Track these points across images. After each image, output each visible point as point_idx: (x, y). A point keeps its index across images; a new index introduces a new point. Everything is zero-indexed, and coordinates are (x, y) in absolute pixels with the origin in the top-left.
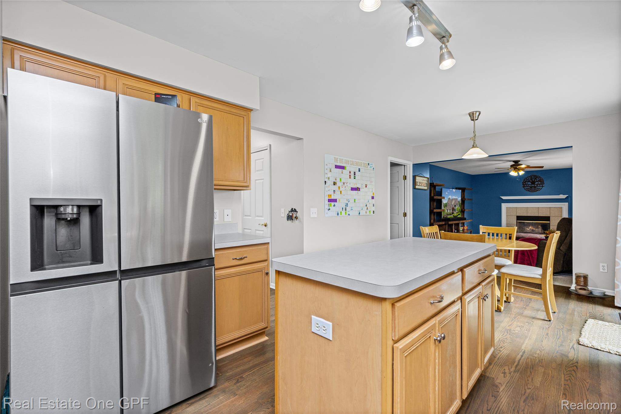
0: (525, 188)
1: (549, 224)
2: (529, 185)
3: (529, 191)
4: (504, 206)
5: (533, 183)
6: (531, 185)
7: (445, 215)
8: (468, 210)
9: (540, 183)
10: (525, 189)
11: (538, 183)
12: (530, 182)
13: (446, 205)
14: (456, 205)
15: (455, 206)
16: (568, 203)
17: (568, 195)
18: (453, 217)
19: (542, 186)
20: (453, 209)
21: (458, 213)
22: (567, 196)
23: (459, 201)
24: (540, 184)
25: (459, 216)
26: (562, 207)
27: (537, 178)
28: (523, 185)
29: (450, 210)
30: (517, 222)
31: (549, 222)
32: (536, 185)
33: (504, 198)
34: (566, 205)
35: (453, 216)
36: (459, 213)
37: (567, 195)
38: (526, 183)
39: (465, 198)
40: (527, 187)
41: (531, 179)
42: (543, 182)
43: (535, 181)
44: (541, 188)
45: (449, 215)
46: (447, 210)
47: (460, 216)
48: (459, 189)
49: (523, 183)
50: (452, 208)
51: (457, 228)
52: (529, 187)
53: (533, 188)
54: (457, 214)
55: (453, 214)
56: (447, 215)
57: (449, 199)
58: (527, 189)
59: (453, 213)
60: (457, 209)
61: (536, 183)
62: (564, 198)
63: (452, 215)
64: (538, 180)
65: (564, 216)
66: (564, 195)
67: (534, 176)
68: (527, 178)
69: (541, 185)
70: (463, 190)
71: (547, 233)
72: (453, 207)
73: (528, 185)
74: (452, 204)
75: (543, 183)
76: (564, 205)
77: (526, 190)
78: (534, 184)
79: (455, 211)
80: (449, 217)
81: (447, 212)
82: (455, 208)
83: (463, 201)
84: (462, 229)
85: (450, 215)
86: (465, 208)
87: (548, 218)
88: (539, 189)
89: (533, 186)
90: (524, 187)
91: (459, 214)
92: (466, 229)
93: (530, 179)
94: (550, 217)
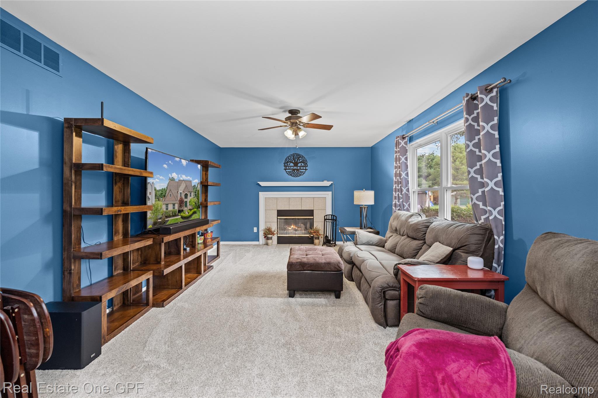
0: (287, 170)
1: (312, 220)
2: (292, 167)
3: (291, 175)
4: (262, 195)
5: (296, 164)
6: (294, 166)
7: (160, 216)
8: (212, 204)
9: (303, 164)
10: (286, 172)
11: (301, 165)
12: (292, 162)
13: (161, 195)
14: (189, 194)
15: (186, 196)
16: (331, 192)
17: (332, 182)
18: (182, 220)
19: (306, 170)
20: (182, 203)
21: (192, 211)
23: (195, 186)
24: (303, 166)
25: (195, 217)
26: (326, 197)
27: (300, 157)
28: (285, 166)
29: (174, 205)
30: (277, 218)
31: (312, 217)
32: (299, 168)
33: (263, 184)
34: (330, 194)
35: (183, 217)
36: (195, 210)
38: (289, 163)
39: (209, 181)
40: (289, 169)
41: (294, 159)
42: (307, 163)
43: (298, 162)
44: (305, 172)
45: (170, 217)
46: (167, 205)
47: (197, 216)
48: (198, 162)
49: (284, 163)
50: (180, 201)
51: (192, 242)
52: (291, 169)
53: (296, 171)
54: (191, 213)
55: (182, 214)
56: (167, 217)
57: (172, 179)
58: (289, 172)
59: (180, 211)
60: (190, 202)
61: (299, 165)
62: (328, 185)
63: (178, 215)
64: (301, 161)
65: (328, 211)
66: (328, 181)
67: (297, 155)
68: (290, 158)
69: (304, 168)
70: (205, 166)
71: (311, 232)
72: (181, 198)
73: (290, 167)
74: (180, 191)
75: (307, 165)
76: (327, 194)
77: (288, 174)
78: (297, 166)
79: (186, 206)
80: (171, 220)
81: (165, 210)
82: (185, 200)
83: (205, 186)
84: (202, 241)
85: (175, 215)
86: (209, 199)
87: (311, 213)
88: (303, 173)
89: (295, 169)
90: (285, 169)
91: (195, 213)
92: (209, 237)
93: (292, 159)
94: (314, 211)
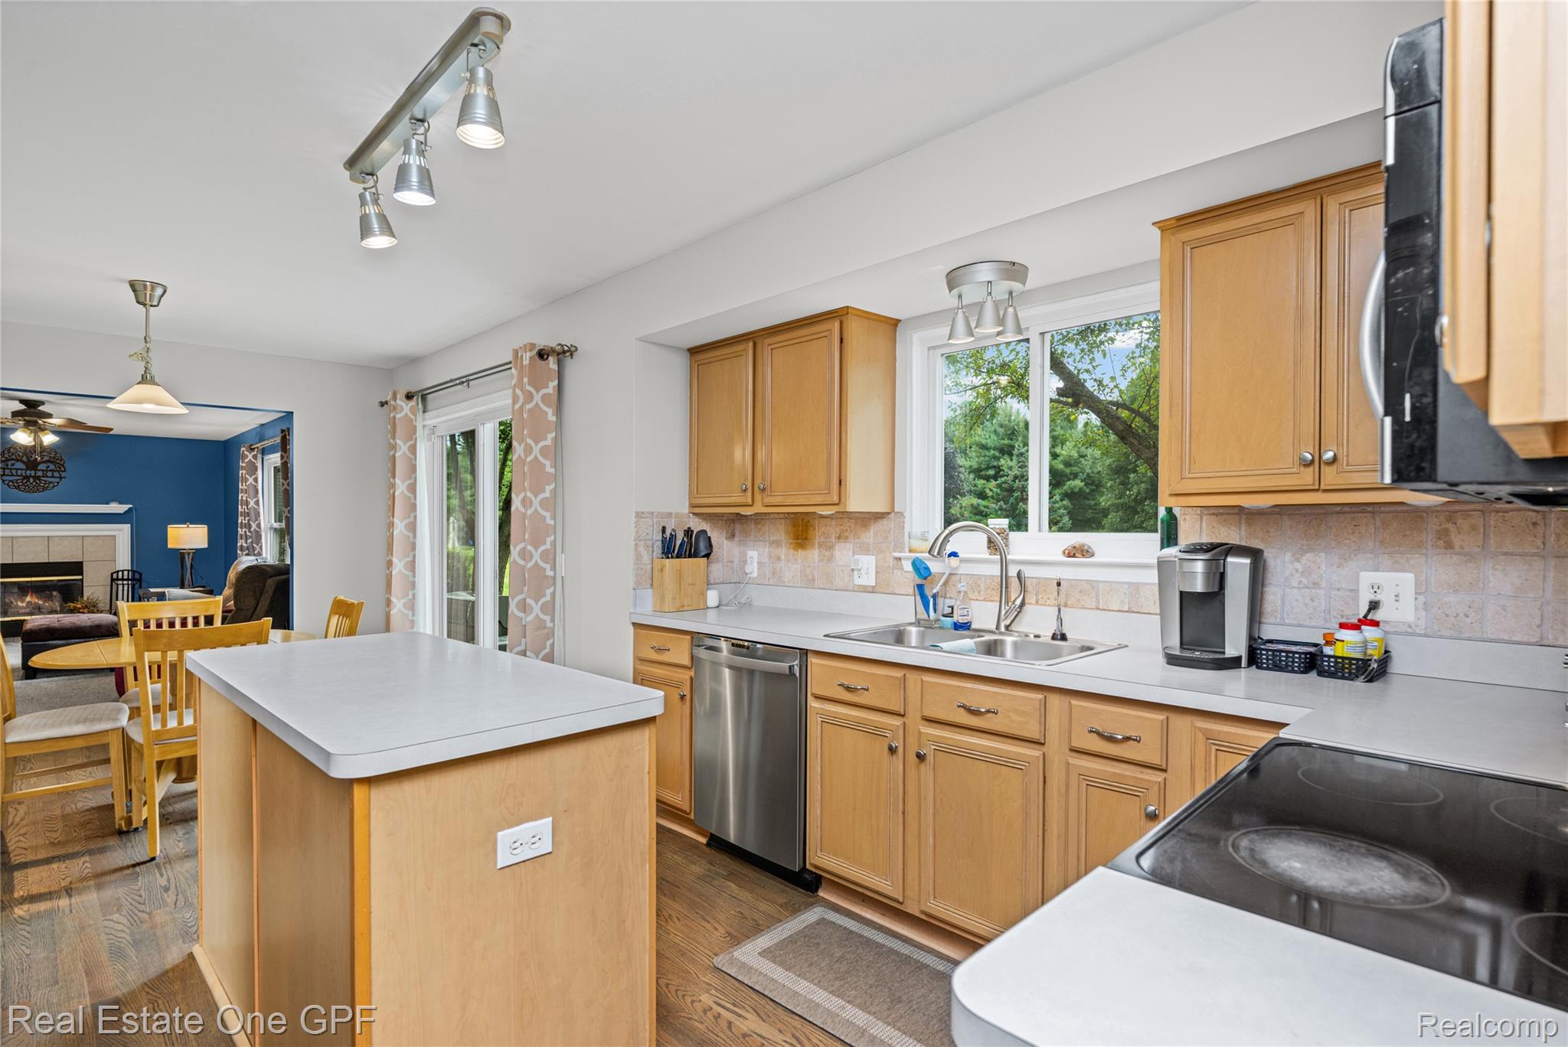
0: (9, 479)
1: (79, 582)
2: (20, 472)
3: (18, 489)
5: (32, 466)
6: (27, 470)
9: (51, 467)
10: (8, 481)
11: (47, 467)
12: (22, 462)
16: (129, 525)
17: (131, 506)
19: (60, 478)
22: (130, 508)
24: (51, 471)
26: (115, 536)
27: (42, 452)
31: (80, 578)
32: (40, 474)
34: (126, 530)
37: (130, 504)
38: (13, 464)
40: (12, 476)
41: (26, 455)
42: (61, 465)
43: (38, 461)
44: (57, 483)
52: (18, 476)
53: (32, 480)
58: (14, 482)
61: (40, 468)
62: (122, 512)
64: (45, 459)
65: (121, 563)
66: (120, 503)
69: (56, 475)
71: (75, 607)
73: (16, 472)
75: (61, 469)
76: (120, 530)
77: (11, 485)
78: (36, 470)
87: (75, 568)
88: (51, 485)
89: (31, 477)
93: (22, 455)
94: (84, 564)
